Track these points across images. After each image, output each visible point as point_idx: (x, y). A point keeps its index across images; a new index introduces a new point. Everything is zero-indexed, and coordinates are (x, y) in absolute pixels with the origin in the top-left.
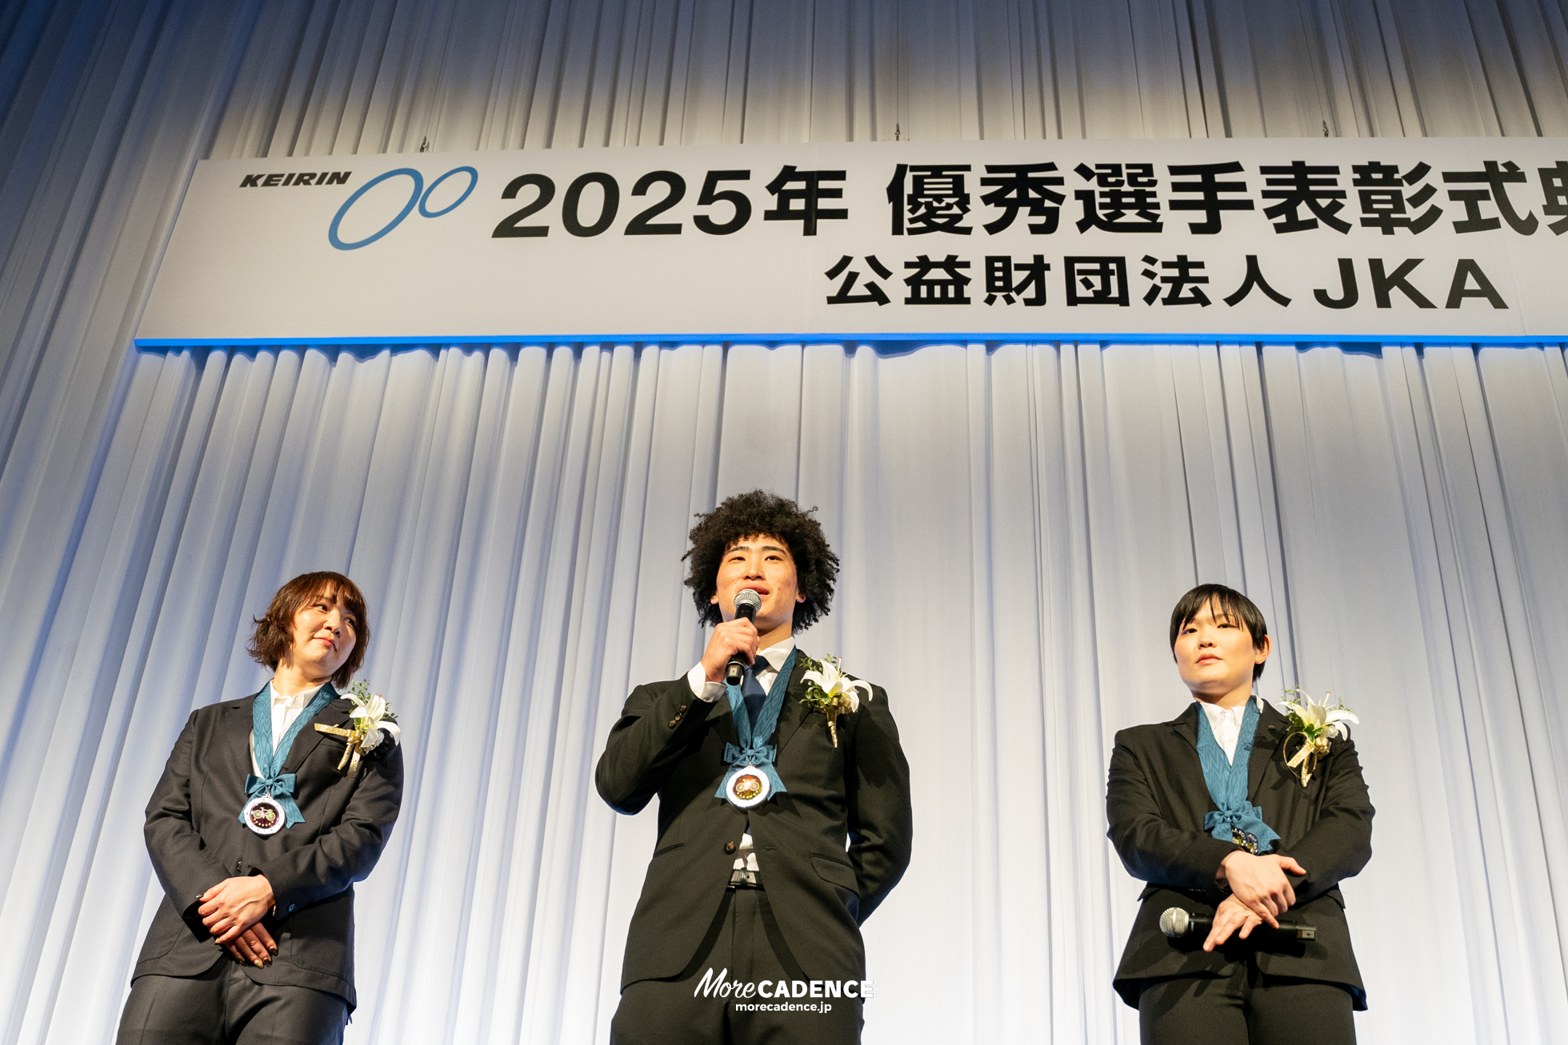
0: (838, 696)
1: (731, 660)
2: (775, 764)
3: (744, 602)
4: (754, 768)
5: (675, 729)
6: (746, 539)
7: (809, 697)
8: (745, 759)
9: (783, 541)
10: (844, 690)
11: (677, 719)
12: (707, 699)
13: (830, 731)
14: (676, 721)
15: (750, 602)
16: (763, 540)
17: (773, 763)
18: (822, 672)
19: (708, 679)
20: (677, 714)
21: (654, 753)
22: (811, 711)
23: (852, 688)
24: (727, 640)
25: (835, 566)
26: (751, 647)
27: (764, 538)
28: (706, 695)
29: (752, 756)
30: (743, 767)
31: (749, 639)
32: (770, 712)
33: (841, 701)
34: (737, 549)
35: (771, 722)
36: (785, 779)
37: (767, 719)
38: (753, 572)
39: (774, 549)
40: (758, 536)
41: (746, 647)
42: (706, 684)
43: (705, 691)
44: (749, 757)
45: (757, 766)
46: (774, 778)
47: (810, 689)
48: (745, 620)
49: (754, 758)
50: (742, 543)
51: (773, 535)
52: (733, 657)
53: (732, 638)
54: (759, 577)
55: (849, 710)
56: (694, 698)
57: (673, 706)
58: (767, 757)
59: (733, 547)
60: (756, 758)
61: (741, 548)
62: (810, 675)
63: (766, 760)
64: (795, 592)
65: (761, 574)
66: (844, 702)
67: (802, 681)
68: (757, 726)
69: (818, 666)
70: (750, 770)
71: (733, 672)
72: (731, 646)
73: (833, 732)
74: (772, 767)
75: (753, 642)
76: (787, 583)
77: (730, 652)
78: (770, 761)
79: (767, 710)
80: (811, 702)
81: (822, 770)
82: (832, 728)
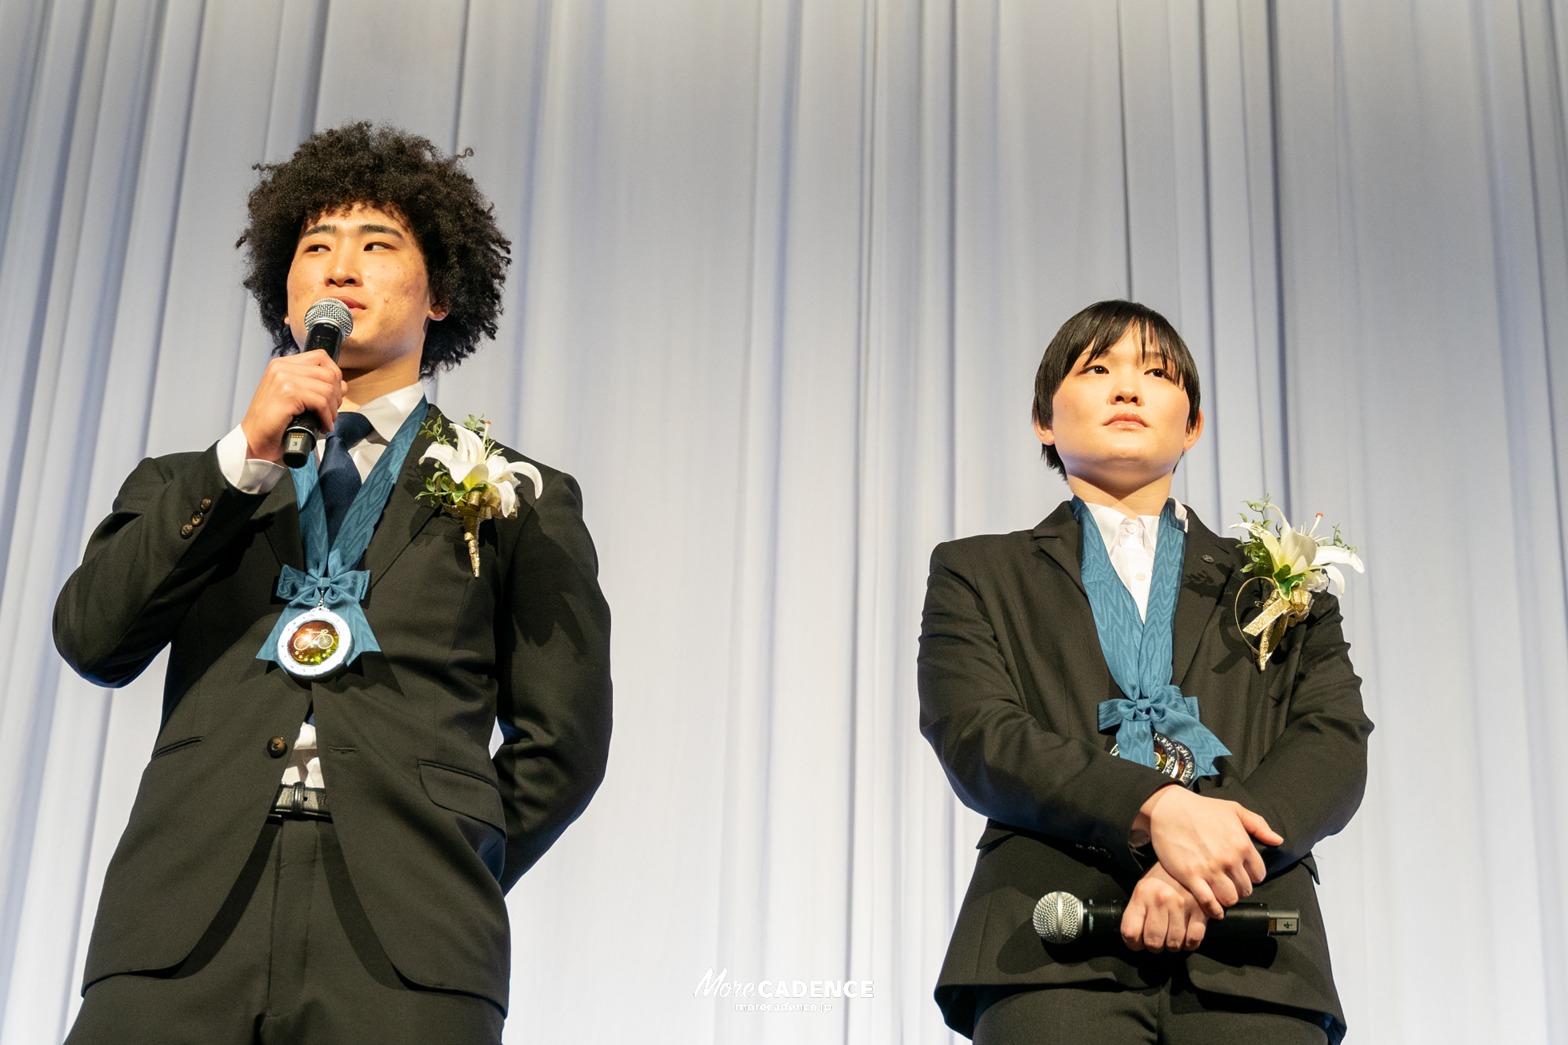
0: (482, 489)
1: (289, 427)
2: (364, 603)
3: (323, 320)
4: (326, 610)
5: (192, 538)
6: (330, 212)
7: (432, 489)
8: (312, 595)
9: (396, 214)
10: (491, 479)
11: (196, 522)
12: (250, 488)
13: (468, 549)
14: (194, 526)
15: (334, 322)
16: (360, 215)
17: (361, 602)
18: (455, 445)
19: (251, 454)
20: (196, 514)
21: (154, 580)
22: (437, 513)
23: (507, 474)
24: (286, 388)
25: (503, 253)
26: (329, 401)
27: (361, 211)
28: (246, 482)
29: (326, 589)
30: (309, 608)
31: (326, 388)
32: (365, 512)
33: (485, 498)
34: (316, 231)
35: (364, 530)
36: (378, 630)
37: (358, 524)
38: (340, 273)
39: (381, 229)
40: (350, 208)
41: (319, 401)
42: (246, 463)
43: (246, 473)
44: (320, 589)
45: (333, 607)
46: (361, 628)
47: (438, 474)
48: (320, 354)
49: (328, 592)
50: (325, 220)
51: (378, 205)
52: (296, 418)
53: (295, 386)
54: (351, 281)
55: (497, 513)
56: (226, 487)
57: (187, 497)
58: (352, 591)
59: (311, 227)
60: (333, 593)
61: (325, 228)
62: (437, 451)
63: (348, 597)
64: (423, 303)
65: (354, 275)
66: (491, 500)
67: (421, 461)
68: (340, 536)
69: (451, 437)
70: (321, 613)
71: (295, 444)
72: (292, 399)
73: (472, 549)
74: (359, 608)
75: (332, 394)
76: (406, 290)
77: (291, 409)
78: (356, 598)
79: (360, 508)
80: (436, 498)
81: (449, 615)
82: (472, 543)
